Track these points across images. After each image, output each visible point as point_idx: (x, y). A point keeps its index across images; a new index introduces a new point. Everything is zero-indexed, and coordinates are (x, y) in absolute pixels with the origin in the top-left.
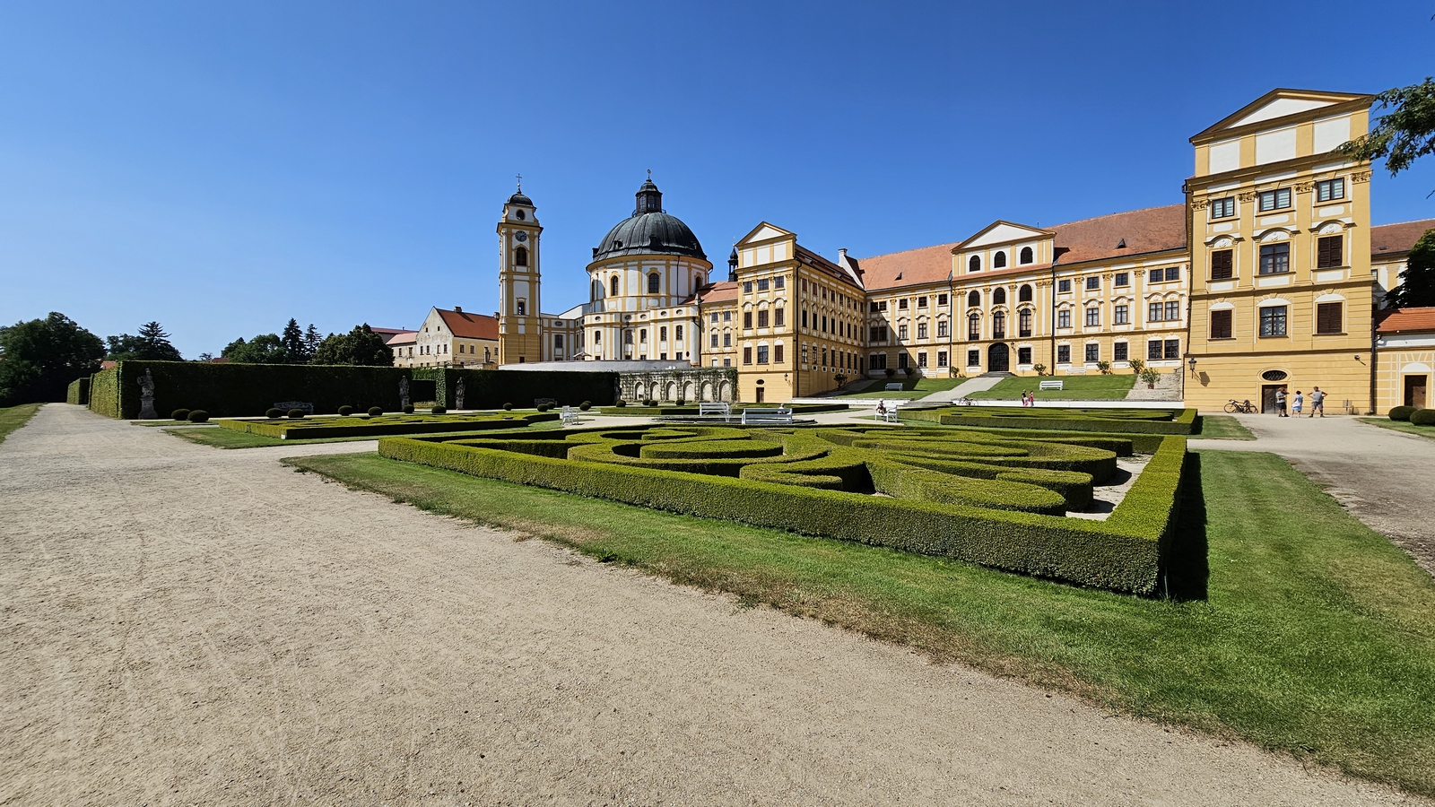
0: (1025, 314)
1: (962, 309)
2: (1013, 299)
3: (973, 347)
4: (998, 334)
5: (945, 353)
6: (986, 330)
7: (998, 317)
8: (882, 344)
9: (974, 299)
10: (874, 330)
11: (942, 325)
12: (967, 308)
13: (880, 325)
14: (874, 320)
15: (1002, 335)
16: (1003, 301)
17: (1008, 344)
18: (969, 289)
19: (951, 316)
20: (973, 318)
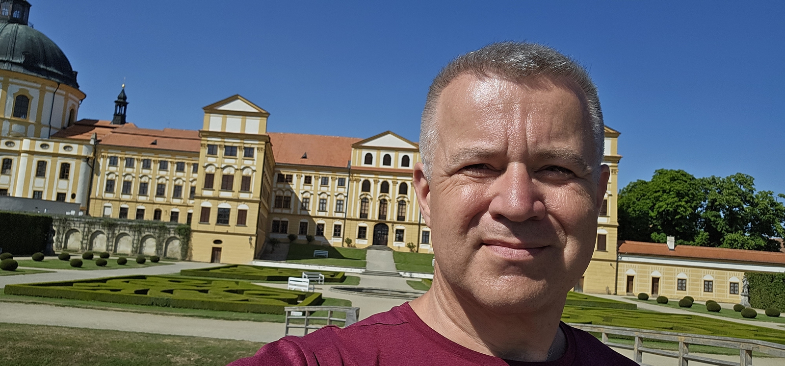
0: (402, 204)
1: (357, 193)
2: (394, 191)
3: (362, 224)
4: (382, 216)
5: (340, 226)
6: (373, 212)
7: (383, 203)
8: (286, 211)
9: (366, 186)
10: (278, 199)
11: (340, 203)
12: (360, 193)
13: (285, 194)
14: (280, 189)
15: (385, 217)
16: (387, 192)
17: (390, 225)
18: (363, 177)
19: (347, 197)
20: (364, 201)
